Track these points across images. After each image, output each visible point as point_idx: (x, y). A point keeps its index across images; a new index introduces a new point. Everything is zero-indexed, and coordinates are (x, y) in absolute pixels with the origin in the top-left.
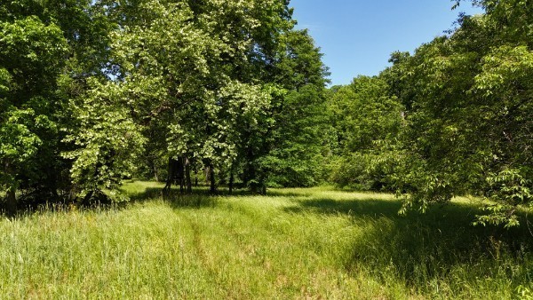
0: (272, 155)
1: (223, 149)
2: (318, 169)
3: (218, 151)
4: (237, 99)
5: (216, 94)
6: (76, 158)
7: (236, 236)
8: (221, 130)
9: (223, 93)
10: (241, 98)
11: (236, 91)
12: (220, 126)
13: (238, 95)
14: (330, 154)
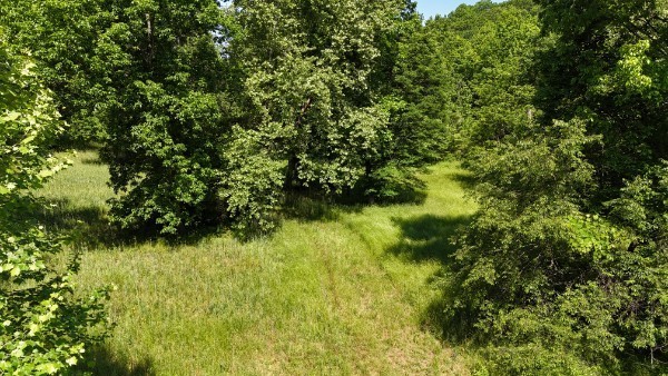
1: (346, 173)
5: (338, 123)
6: (230, 196)
8: (343, 155)
9: (344, 124)
11: (356, 122)
12: (342, 152)
13: (358, 127)
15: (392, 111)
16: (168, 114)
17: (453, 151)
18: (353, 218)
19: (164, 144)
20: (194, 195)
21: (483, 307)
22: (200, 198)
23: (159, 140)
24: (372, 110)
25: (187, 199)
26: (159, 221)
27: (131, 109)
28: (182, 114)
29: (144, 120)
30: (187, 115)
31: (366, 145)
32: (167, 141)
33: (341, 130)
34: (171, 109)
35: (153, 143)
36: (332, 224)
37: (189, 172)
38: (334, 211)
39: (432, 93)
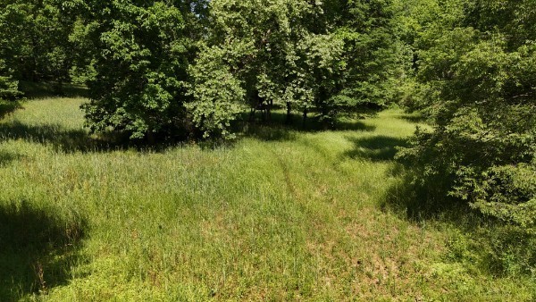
0: (344, 94)
1: (302, 94)
2: (390, 93)
3: (297, 96)
4: (313, 52)
5: (296, 46)
6: (195, 108)
7: (313, 174)
8: (300, 77)
9: (302, 46)
10: (317, 51)
11: (313, 44)
12: (299, 74)
13: (314, 48)
14: (403, 76)
15: (346, 40)
16: (135, 23)
17: (396, 102)
18: (309, 136)
19: (131, 50)
20: (160, 103)
21: (459, 173)
22: (165, 106)
23: (127, 46)
24: (327, 38)
25: (154, 105)
26: (129, 127)
27: (100, 14)
28: (148, 22)
29: (112, 26)
30: (152, 24)
31: (323, 64)
32: (134, 47)
33: (298, 53)
34: (138, 18)
35: (120, 48)
36: (289, 143)
37: (156, 82)
38: (291, 133)
39: (384, 24)
